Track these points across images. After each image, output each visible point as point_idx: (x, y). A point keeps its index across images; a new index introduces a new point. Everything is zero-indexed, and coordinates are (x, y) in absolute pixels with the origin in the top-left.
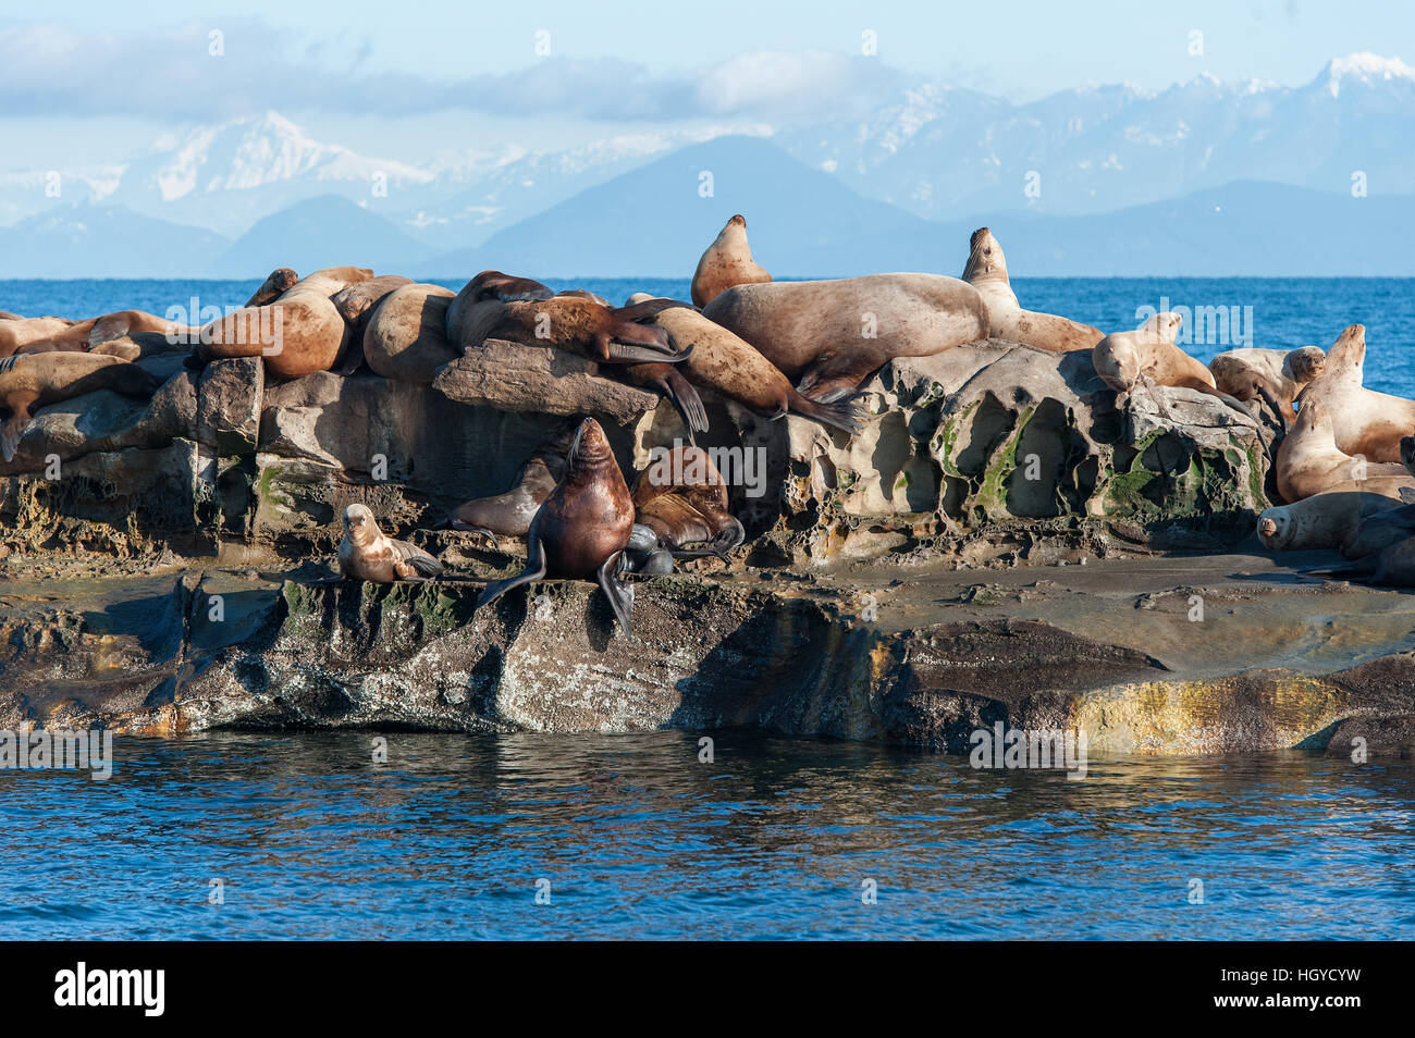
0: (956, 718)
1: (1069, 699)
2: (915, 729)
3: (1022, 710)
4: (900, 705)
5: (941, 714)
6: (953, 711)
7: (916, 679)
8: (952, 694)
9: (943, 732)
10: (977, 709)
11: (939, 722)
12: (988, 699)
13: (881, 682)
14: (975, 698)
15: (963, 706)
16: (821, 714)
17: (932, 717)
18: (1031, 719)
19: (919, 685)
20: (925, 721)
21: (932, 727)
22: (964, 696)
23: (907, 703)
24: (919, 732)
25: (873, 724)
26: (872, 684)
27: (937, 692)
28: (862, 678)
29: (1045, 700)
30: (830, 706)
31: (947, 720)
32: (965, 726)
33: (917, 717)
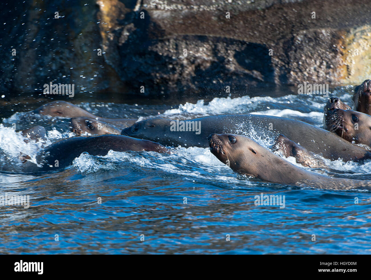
0: (208, 65)
1: (335, 38)
2: (162, 78)
3: (286, 51)
4: (142, 55)
5: (192, 61)
6: (205, 57)
7: (157, 26)
8: (203, 39)
9: (193, 79)
10: (231, 53)
11: (189, 70)
12: (243, 43)
13: (113, 31)
14: (230, 42)
15: (215, 52)
16: (36, 70)
17: (182, 66)
18: (297, 60)
19: (163, 33)
20: (174, 69)
21: (181, 74)
22: (217, 40)
23: (152, 51)
24: (165, 81)
25: (105, 76)
26: (103, 34)
27: (185, 38)
28: (89, 28)
29: (310, 40)
30: (47, 59)
31: (198, 67)
32: (219, 73)
33: (165, 65)
